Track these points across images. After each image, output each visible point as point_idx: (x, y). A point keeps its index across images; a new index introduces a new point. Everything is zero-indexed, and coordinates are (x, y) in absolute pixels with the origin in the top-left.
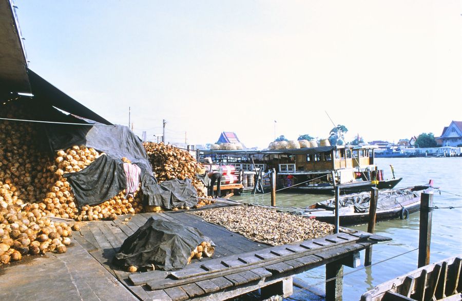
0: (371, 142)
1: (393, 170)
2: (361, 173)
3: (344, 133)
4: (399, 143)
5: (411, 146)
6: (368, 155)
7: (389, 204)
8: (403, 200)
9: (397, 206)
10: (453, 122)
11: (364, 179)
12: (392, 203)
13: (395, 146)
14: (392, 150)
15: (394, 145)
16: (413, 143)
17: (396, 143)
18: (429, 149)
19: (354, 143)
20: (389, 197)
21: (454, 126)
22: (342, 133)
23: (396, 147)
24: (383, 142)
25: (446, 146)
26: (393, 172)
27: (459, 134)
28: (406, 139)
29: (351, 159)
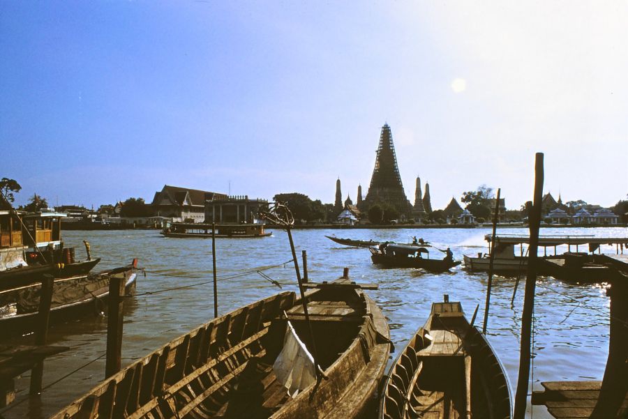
0: (59, 208)
1: (87, 248)
2: (38, 253)
3: (13, 192)
4: (99, 210)
5: (116, 215)
6: (50, 226)
7: (74, 295)
8: (96, 287)
9: (86, 296)
10: (166, 187)
11: (43, 263)
12: (81, 292)
13: (95, 214)
14: (90, 219)
15: (92, 212)
16: (118, 211)
17: (96, 210)
18: (138, 219)
19: (30, 208)
20: (76, 284)
21: (167, 192)
22: (10, 192)
23: (95, 216)
24: (77, 208)
25: (157, 215)
26: (88, 251)
27: (171, 202)
28: (110, 205)
29: (20, 232)
